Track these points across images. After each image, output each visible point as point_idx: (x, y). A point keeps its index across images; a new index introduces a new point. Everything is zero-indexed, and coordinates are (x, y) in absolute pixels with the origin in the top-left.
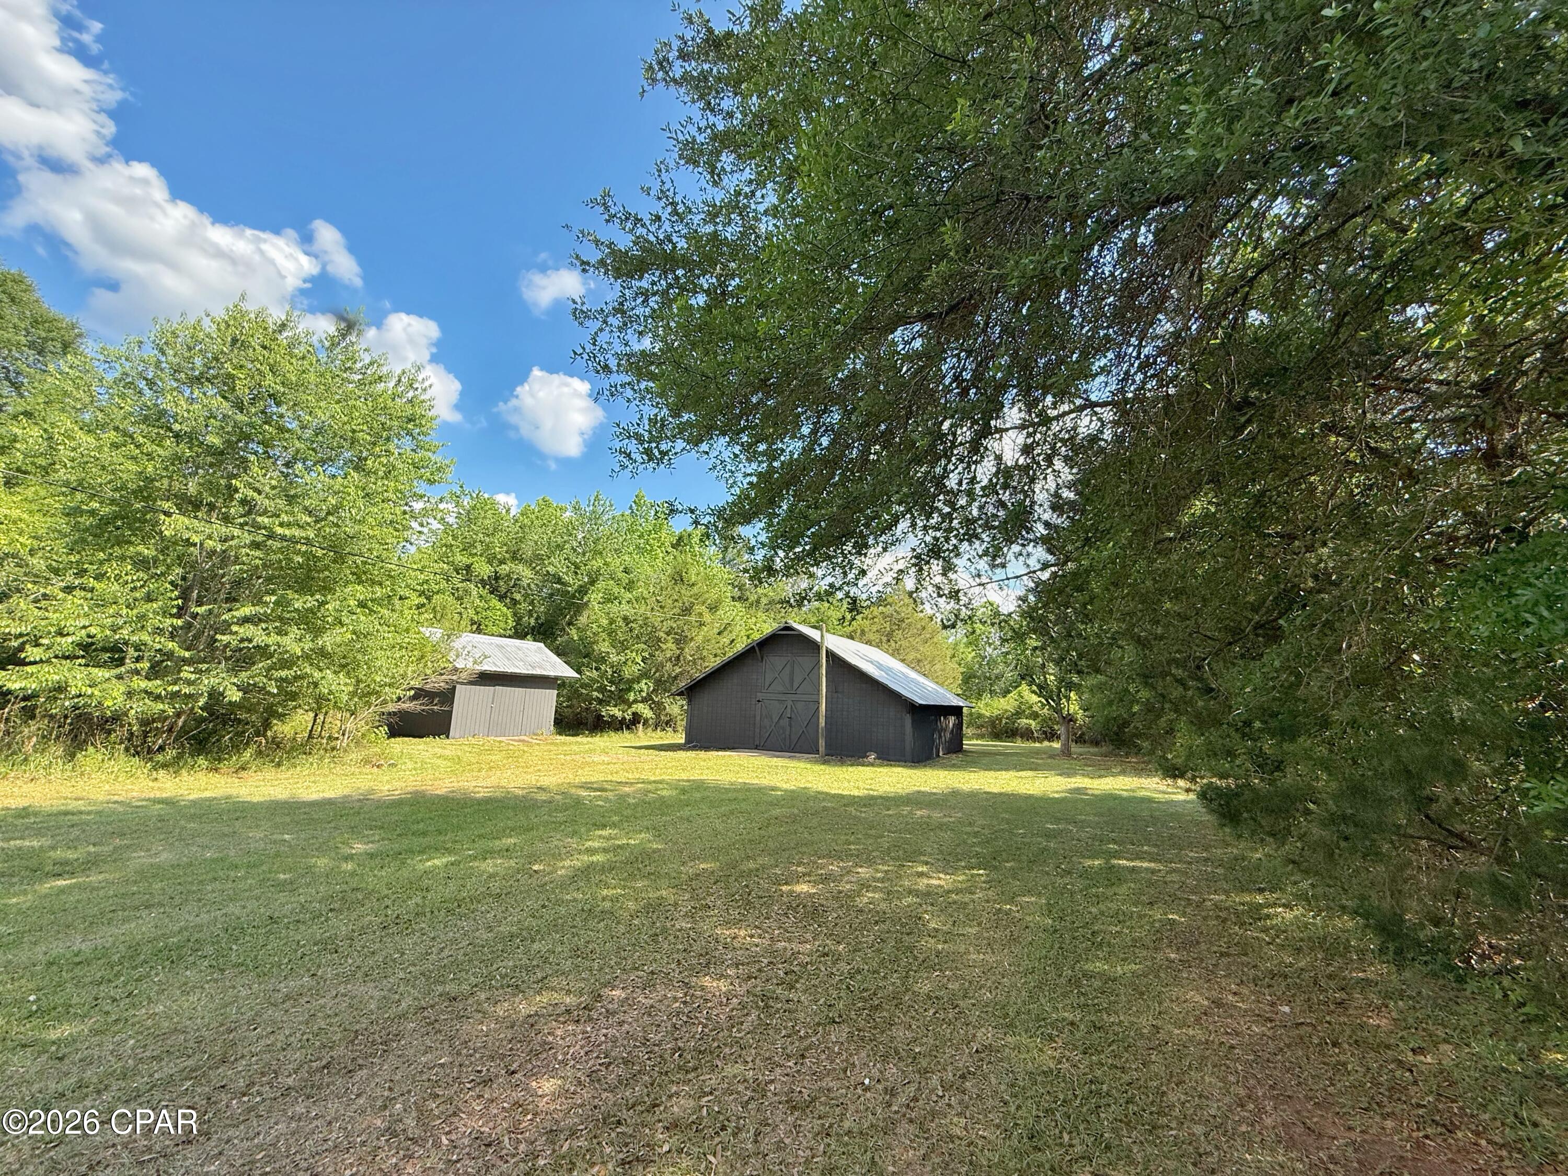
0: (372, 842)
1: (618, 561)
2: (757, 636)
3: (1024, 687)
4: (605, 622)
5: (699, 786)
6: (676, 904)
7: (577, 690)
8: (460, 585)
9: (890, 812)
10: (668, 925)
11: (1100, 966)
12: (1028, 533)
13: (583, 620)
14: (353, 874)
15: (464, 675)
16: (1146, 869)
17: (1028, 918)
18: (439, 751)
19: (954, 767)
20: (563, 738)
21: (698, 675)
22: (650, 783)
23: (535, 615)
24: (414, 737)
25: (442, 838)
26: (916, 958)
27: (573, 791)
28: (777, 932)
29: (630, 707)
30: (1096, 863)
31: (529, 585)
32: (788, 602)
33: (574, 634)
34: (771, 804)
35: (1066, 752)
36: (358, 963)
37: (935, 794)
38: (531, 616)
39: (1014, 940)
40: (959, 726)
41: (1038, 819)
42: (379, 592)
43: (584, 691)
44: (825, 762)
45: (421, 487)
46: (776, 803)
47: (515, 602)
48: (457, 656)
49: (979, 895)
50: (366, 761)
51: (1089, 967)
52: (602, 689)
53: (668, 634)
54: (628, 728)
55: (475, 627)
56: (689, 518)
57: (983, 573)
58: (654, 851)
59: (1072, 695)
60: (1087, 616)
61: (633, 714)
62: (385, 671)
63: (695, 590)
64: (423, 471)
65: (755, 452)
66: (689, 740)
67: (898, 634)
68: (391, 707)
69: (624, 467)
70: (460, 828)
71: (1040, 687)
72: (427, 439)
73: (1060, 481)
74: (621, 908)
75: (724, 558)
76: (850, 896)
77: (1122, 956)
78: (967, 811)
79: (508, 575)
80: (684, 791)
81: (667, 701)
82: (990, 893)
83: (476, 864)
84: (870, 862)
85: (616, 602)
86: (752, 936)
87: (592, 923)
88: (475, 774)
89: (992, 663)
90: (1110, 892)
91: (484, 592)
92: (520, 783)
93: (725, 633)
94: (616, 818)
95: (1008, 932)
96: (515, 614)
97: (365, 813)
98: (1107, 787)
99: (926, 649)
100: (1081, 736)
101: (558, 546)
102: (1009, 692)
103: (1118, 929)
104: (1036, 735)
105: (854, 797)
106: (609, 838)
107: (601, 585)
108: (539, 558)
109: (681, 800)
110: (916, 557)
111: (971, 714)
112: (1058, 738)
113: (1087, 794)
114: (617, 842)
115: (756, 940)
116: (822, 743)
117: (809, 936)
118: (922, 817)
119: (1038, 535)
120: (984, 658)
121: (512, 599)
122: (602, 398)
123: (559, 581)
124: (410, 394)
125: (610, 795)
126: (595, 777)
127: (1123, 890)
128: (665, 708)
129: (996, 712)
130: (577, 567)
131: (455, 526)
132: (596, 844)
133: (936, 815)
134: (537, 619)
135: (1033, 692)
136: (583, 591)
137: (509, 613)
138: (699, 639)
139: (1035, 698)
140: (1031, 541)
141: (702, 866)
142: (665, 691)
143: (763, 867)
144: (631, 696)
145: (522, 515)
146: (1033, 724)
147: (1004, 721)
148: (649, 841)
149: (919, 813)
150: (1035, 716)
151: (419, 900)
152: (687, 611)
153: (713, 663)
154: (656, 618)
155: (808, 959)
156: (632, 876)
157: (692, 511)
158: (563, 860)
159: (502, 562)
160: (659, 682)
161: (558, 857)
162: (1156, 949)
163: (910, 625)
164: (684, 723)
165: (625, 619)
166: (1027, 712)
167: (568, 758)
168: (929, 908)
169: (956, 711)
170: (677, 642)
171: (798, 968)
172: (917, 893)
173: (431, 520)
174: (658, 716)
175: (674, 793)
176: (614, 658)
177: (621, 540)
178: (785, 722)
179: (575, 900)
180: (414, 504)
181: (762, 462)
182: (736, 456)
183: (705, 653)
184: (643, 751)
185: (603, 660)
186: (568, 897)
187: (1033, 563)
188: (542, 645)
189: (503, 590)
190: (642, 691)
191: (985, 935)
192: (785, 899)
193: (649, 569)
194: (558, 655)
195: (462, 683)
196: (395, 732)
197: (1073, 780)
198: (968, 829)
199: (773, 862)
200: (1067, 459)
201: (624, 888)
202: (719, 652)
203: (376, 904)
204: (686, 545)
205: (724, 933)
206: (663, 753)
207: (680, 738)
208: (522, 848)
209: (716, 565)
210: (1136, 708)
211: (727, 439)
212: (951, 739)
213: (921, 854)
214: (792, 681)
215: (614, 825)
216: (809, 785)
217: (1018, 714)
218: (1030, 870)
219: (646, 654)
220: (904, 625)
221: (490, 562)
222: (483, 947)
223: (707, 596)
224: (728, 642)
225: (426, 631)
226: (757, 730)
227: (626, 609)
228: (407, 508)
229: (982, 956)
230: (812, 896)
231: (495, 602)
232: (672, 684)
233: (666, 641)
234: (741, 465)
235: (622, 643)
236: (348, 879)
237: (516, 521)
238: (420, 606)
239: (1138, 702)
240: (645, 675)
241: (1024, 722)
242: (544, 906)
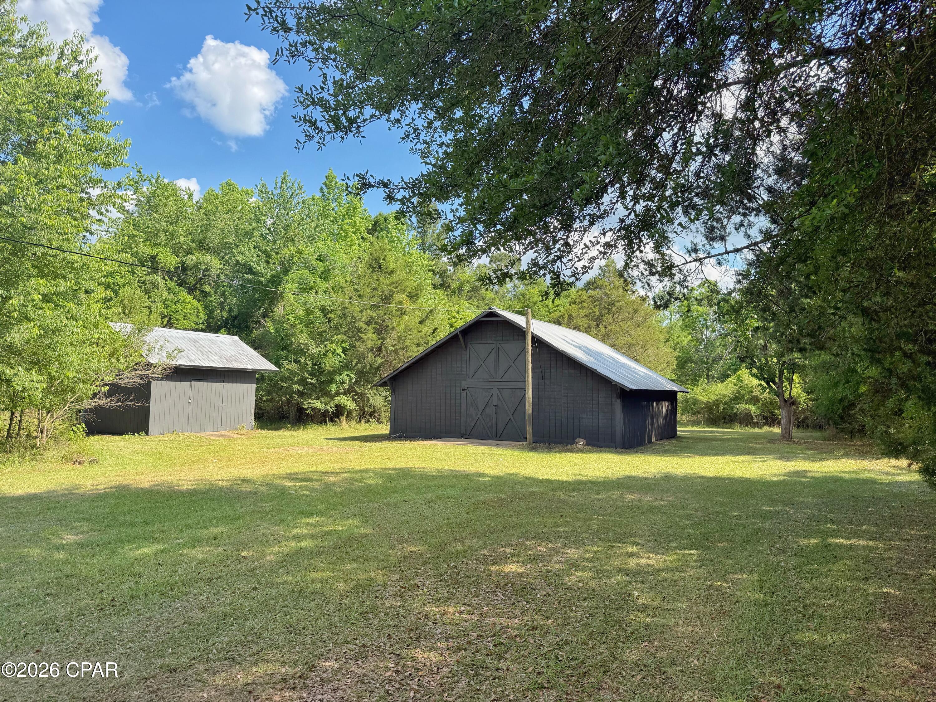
0: (82, 533)
1: (311, 249)
2: (459, 324)
3: (744, 372)
4: (301, 313)
5: (405, 473)
6: (385, 585)
7: (276, 384)
8: (146, 278)
9: (600, 497)
10: (378, 603)
11: (809, 636)
12: (750, 201)
13: (278, 311)
14: (66, 562)
15: (159, 371)
16: (864, 547)
17: (738, 593)
18: (140, 447)
19: (667, 452)
20: (265, 432)
21: (400, 365)
22: (356, 472)
23: (227, 308)
24: (114, 434)
25: (149, 528)
26: (624, 631)
27: (278, 482)
28: (485, 609)
29: (332, 399)
30: (813, 541)
31: (218, 276)
32: (489, 278)
33: (270, 326)
34: (479, 489)
35: (787, 437)
36: (80, 640)
37: (646, 479)
38: (223, 309)
39: (723, 613)
40: (673, 411)
41: (754, 502)
42: (63, 286)
43: (284, 384)
44: (532, 449)
45: (97, 172)
46: (485, 488)
47: (205, 294)
48: (150, 351)
49: (690, 573)
50: (67, 458)
51: (798, 637)
52: (303, 382)
53: (368, 323)
54: (332, 420)
55: (166, 320)
56: (381, 193)
57: (700, 247)
58: (362, 536)
59: (796, 377)
60: (810, 288)
61: (337, 406)
62: (78, 368)
63: (395, 277)
64: (96, 154)
65: (451, 120)
66: (394, 430)
67: (608, 319)
68: (87, 404)
69: (309, 137)
70: (166, 519)
71: (760, 369)
72: (98, 118)
73: (787, 142)
74: (331, 589)
75: (423, 243)
76: (558, 575)
77: (833, 626)
78: (680, 495)
79: (196, 266)
80: (390, 479)
81: (370, 393)
82: (702, 571)
83: (185, 551)
84: (579, 543)
85: (312, 292)
86: (461, 613)
87: (303, 603)
88: (177, 468)
89: (710, 345)
90: (823, 570)
91: (172, 285)
92: (224, 476)
93: (427, 322)
94: (322, 507)
95: (718, 607)
96: (206, 307)
97: (71, 506)
98: (829, 470)
99: (638, 334)
100: (803, 421)
101: (246, 233)
102: (728, 376)
103: (831, 602)
104: (755, 420)
105: (563, 482)
106: (315, 526)
107: (295, 274)
108: (226, 246)
109: (387, 488)
110: (624, 229)
111: (686, 401)
112: (779, 423)
113: (806, 477)
114: (324, 529)
115: (465, 616)
116: (529, 430)
117: (517, 612)
118: (633, 501)
119: (761, 202)
120: (700, 341)
121: (202, 291)
122: (282, 59)
123: (250, 270)
124: (75, 68)
125: (316, 485)
126: (300, 468)
127: (837, 566)
128: (368, 400)
129: (713, 398)
130: (268, 255)
131: (136, 215)
132: (304, 531)
133: (648, 499)
134: (230, 311)
135: (753, 375)
136: (276, 280)
137: (200, 306)
138: (401, 328)
139: (755, 382)
140: (753, 210)
141: (411, 549)
142: (368, 382)
143: (471, 548)
144: (333, 388)
145: (206, 200)
146: (753, 409)
147: (722, 407)
148: (357, 527)
149: (629, 497)
150: (755, 400)
151: (132, 585)
152: (387, 299)
153: (415, 352)
154: (355, 309)
155: (517, 633)
156: (340, 559)
157: (385, 185)
158: (271, 546)
159: (189, 252)
160: (361, 374)
161: (264, 542)
162: (868, 620)
163: (620, 308)
164: (388, 414)
165: (323, 310)
166: (747, 397)
167: (271, 451)
168: (639, 586)
169: (671, 396)
170: (378, 332)
171: (507, 640)
172: (627, 572)
173: (110, 208)
174: (362, 408)
175: (381, 481)
176: (313, 350)
177: (313, 225)
178: (490, 410)
179: (285, 582)
180: (90, 190)
181: (459, 131)
182: (430, 124)
183: (407, 343)
184: (347, 443)
185: (302, 352)
186: (278, 580)
187: (756, 235)
188: (237, 338)
189: (192, 281)
190: (343, 383)
191: (695, 609)
192: (494, 578)
193: (345, 257)
194: (255, 348)
195: (157, 379)
196: (92, 430)
197: (792, 463)
198: (681, 512)
199: (481, 544)
200: (794, 116)
201: (333, 570)
202: (421, 341)
203: (90, 588)
204: (382, 230)
205: (435, 610)
206: (368, 444)
207: (385, 429)
208: (230, 537)
209: (416, 252)
210: (863, 389)
211: (420, 105)
212: (664, 425)
213: (632, 535)
214: (497, 366)
215: (320, 513)
216: (517, 471)
217: (737, 398)
218: (744, 550)
219: (346, 345)
220: (614, 309)
221: (175, 252)
222: (198, 625)
223: (407, 283)
224: (430, 331)
225: (116, 326)
226: (463, 419)
227: (323, 300)
228: (83, 195)
229: (690, 628)
230: (520, 575)
231: (184, 295)
232: (374, 375)
233: (367, 331)
234: (436, 135)
235: (320, 334)
236: (62, 567)
237: (200, 208)
238: (107, 300)
239: (865, 383)
240: (346, 366)
241: (743, 407)
242: (254, 589)
